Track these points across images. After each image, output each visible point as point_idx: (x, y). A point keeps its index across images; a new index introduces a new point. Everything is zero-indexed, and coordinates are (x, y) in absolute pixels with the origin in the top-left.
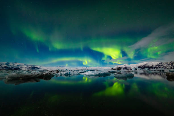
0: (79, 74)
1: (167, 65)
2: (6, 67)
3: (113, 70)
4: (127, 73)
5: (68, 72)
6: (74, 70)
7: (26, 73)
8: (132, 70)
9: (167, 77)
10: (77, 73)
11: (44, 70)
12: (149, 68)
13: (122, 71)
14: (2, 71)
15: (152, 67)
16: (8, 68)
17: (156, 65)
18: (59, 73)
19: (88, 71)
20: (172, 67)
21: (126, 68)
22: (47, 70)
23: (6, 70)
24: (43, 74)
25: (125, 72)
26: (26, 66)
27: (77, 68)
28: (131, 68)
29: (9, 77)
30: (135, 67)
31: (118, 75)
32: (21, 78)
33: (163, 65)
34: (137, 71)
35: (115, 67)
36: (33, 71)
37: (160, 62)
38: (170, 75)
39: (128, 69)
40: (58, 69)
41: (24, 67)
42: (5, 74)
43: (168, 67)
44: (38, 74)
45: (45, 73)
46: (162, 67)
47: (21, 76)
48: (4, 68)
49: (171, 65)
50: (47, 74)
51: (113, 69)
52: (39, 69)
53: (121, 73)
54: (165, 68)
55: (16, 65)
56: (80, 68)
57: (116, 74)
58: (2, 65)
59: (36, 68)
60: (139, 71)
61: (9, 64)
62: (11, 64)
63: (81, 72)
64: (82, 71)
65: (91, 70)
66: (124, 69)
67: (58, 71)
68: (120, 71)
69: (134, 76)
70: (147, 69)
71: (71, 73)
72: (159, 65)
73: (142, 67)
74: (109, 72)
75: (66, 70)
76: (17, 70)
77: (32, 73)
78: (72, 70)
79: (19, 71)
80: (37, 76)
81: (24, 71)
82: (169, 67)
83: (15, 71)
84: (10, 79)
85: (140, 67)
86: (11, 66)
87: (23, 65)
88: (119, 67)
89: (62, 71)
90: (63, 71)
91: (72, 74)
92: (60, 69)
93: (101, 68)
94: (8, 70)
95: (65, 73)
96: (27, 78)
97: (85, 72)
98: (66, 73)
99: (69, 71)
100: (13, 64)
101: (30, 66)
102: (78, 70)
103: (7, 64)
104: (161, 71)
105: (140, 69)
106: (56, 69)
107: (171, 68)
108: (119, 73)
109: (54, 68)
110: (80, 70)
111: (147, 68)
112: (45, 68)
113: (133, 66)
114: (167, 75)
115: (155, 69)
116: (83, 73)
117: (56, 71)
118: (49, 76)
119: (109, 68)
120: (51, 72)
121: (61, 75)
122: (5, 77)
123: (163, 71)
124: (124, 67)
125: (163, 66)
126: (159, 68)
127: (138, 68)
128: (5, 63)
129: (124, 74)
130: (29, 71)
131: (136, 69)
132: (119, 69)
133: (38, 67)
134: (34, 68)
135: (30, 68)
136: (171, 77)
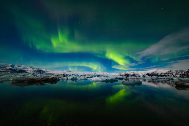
0: (86, 79)
1: (176, 73)
2: (10, 69)
3: (121, 77)
4: (135, 80)
5: (75, 77)
6: (81, 75)
7: (31, 76)
8: (140, 77)
9: (175, 85)
10: (83, 78)
11: (49, 74)
12: (158, 75)
13: (129, 78)
14: (6, 73)
15: (161, 75)
16: (13, 70)
17: (165, 73)
18: (65, 78)
19: (95, 76)
20: (181, 75)
21: (134, 75)
22: (53, 74)
23: (11, 72)
24: (49, 78)
25: (133, 79)
26: (31, 69)
27: (84, 73)
28: (140, 75)
29: (14, 80)
30: (143, 74)
31: (126, 81)
32: (26, 82)
33: (172, 73)
34: (145, 78)
35: (123, 73)
36: (38, 74)
37: (169, 70)
38: (179, 83)
39: (137, 76)
40: (64, 73)
41: (30, 70)
42: (9, 76)
43: (177, 76)
44: (44, 78)
45: (51, 77)
46: (171, 75)
47: (26, 79)
48: (9, 70)
49: (180, 74)
50: (53, 78)
51: (121, 75)
52: (45, 72)
53: (129, 80)
54: (175, 76)
55: (21, 68)
56: (87, 73)
57: (123, 80)
58: (7, 67)
59: (41, 72)
60: (147, 78)
61: (14, 66)
62: (16, 67)
63: (87, 78)
64: (89, 76)
65: (98, 76)
66: (132, 76)
67: (64, 75)
68: (128, 77)
69: (142, 83)
70: (155, 77)
71: (77, 78)
72: (168, 73)
73: (150, 74)
74: (117, 78)
75: (73, 74)
76: (22, 72)
77: (37, 77)
78: (78, 75)
79: (24, 74)
80: (43, 80)
81: (29, 73)
82: (179, 76)
83: (21, 73)
84: (15, 81)
85: (148, 74)
86: (17, 68)
87: (29, 67)
88: (127, 74)
89: (68, 75)
90: (70, 76)
91: (79, 79)
92: (67, 73)
93: (108, 74)
94: (13, 72)
95: (71, 77)
96: (32, 81)
97: (92, 77)
98: (73, 77)
99: (76, 75)
100: (19, 67)
101: (36, 69)
102: (85, 75)
103: (12, 66)
104: (170, 79)
105: (148, 76)
106: (62, 73)
107: (181, 77)
108: (126, 80)
109: (60, 72)
110: (87, 75)
111: (156, 75)
112: (51, 72)
113: (141, 73)
114: (176, 83)
115: (164, 77)
116: (90, 78)
117: (62, 75)
118: (54, 80)
119: (117, 74)
120: (57, 76)
121: (67, 79)
122: (10, 79)
123: (172, 79)
124: (133, 73)
125: (173, 75)
126: (168, 76)
127: (146, 76)
128: (10, 65)
129: (132, 81)
130: (34, 74)
131: (145, 77)
132: (127, 75)
133: (44, 70)
134: (40, 71)
135: (36, 71)
136: (180, 86)
